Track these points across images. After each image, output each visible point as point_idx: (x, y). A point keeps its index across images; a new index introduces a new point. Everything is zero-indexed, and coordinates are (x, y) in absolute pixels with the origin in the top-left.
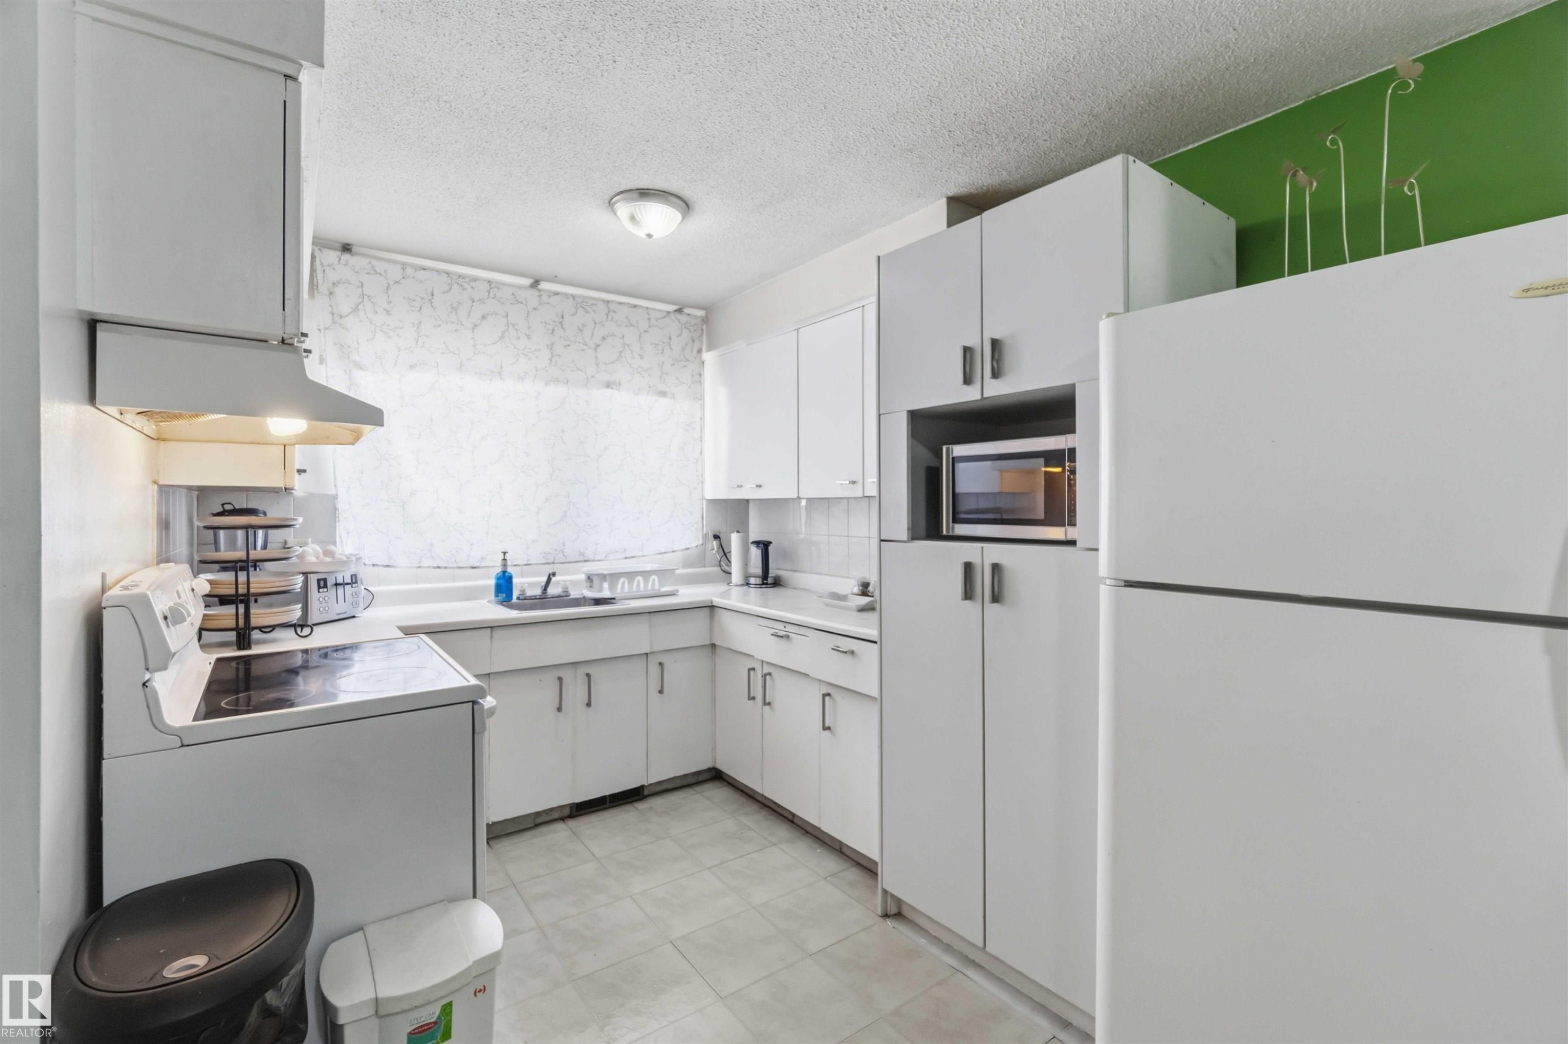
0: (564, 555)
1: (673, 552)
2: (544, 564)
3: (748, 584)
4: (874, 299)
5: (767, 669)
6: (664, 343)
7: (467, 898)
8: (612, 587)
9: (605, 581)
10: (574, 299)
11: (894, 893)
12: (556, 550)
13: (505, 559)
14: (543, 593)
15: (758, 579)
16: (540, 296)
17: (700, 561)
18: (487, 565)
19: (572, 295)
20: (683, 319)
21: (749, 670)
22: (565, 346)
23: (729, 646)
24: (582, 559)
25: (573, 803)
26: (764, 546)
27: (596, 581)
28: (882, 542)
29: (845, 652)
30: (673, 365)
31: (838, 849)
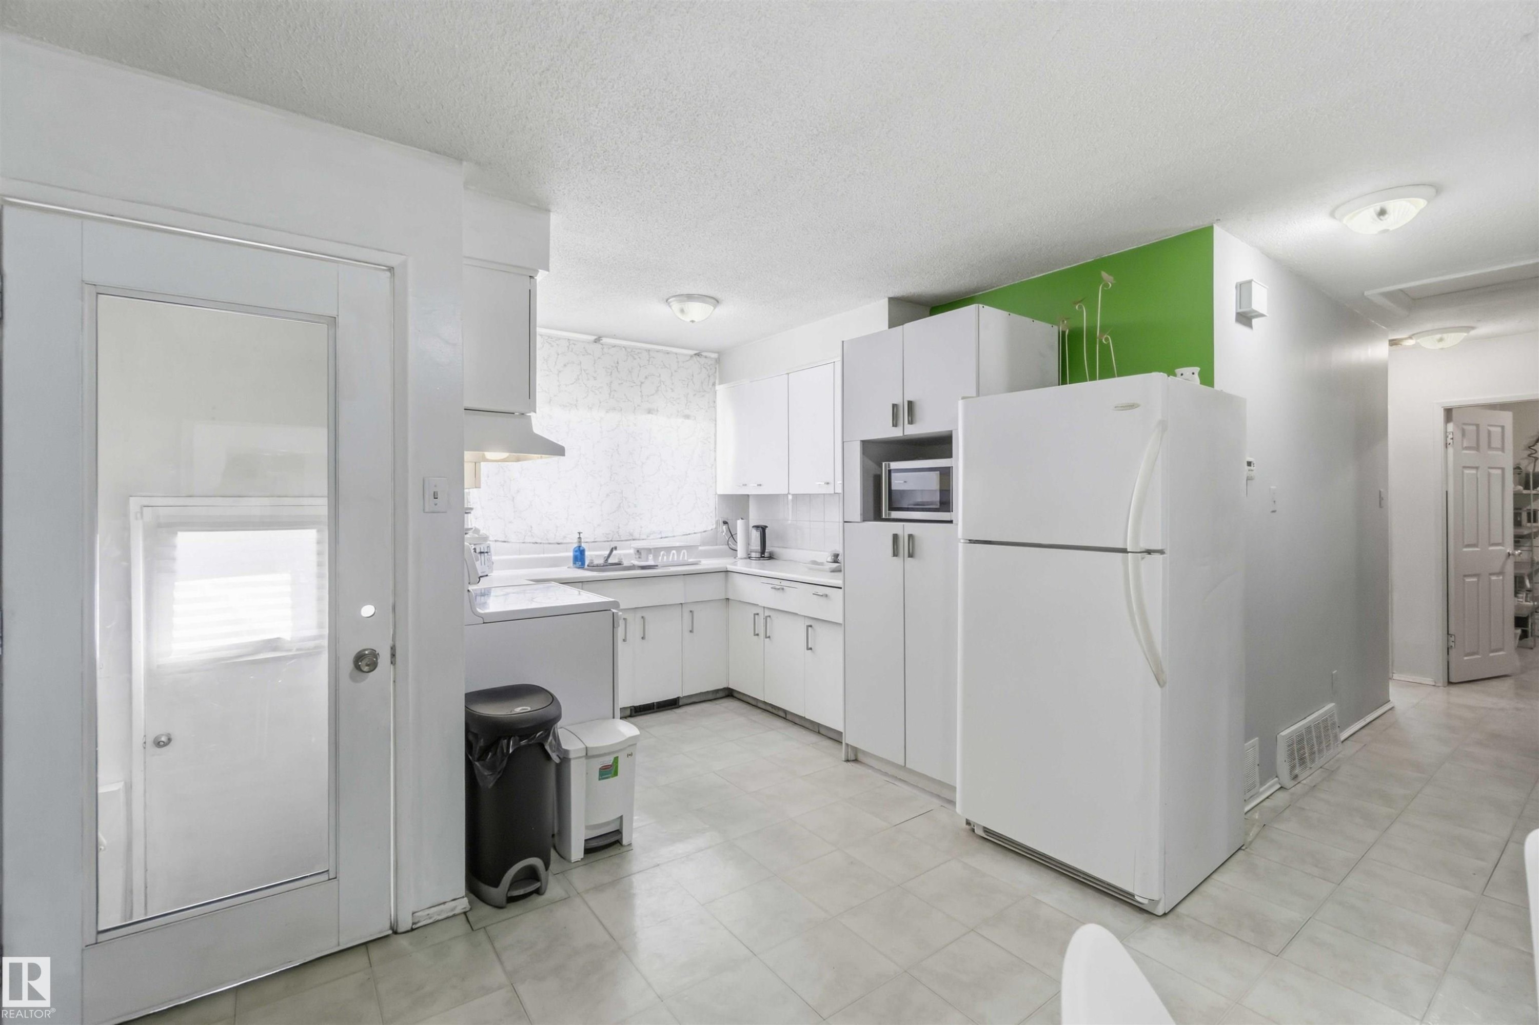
0: (619, 535)
1: (695, 533)
2: (605, 541)
3: (749, 558)
4: (840, 358)
5: (767, 613)
6: (688, 379)
7: (608, 718)
8: (656, 557)
9: (651, 553)
10: (626, 349)
11: (852, 744)
12: (613, 532)
13: (580, 538)
14: (605, 562)
15: (757, 554)
16: (603, 349)
17: (714, 541)
18: (567, 541)
19: (624, 347)
20: (702, 360)
21: (755, 614)
22: (619, 384)
23: (739, 600)
24: (631, 538)
25: (633, 706)
26: (763, 529)
27: (644, 554)
28: (845, 523)
29: (822, 596)
30: (695, 395)
31: (817, 731)
